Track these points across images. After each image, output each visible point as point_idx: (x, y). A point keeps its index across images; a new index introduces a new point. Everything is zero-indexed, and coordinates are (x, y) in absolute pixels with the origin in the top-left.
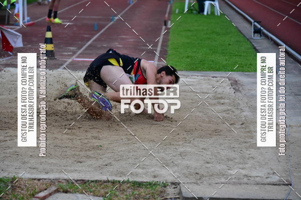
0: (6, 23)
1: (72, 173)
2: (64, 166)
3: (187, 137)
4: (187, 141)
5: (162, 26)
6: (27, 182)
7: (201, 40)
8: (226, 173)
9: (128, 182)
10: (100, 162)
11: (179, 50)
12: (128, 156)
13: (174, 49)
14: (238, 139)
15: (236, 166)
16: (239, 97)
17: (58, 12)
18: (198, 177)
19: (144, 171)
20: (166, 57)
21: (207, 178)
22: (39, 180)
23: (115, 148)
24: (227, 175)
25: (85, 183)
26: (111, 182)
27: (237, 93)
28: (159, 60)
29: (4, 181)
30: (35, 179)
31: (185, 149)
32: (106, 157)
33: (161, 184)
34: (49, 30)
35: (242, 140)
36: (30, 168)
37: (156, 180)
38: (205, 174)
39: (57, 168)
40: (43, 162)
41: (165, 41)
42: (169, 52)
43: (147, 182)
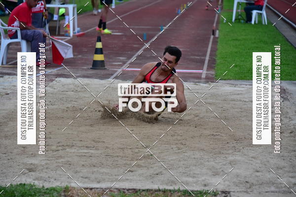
0: (57, 33)
1: (124, 182)
2: (116, 175)
3: (236, 146)
4: (237, 150)
5: (210, 35)
6: (79, 191)
7: (249, 49)
8: (276, 182)
9: (179, 191)
10: (151, 171)
11: (227, 59)
12: (178, 164)
13: (222, 58)
14: (287, 148)
15: (285, 175)
16: (287, 105)
17: (107, 23)
18: (248, 185)
19: (195, 180)
20: (215, 67)
21: (257, 187)
22: (91, 189)
23: (165, 157)
24: (277, 184)
25: (137, 192)
26: (162, 191)
27: (285, 102)
28: (208, 69)
29: (57, 191)
30: (87, 188)
31: (235, 158)
32: (157, 166)
33: (212, 192)
34: (99, 40)
35: (292, 148)
36: (82, 177)
37: (206, 188)
38: (254, 182)
39: (108, 177)
40: (95, 171)
41: (214, 50)
42: (218, 61)
43: (197, 191)
